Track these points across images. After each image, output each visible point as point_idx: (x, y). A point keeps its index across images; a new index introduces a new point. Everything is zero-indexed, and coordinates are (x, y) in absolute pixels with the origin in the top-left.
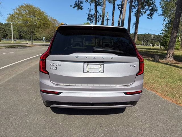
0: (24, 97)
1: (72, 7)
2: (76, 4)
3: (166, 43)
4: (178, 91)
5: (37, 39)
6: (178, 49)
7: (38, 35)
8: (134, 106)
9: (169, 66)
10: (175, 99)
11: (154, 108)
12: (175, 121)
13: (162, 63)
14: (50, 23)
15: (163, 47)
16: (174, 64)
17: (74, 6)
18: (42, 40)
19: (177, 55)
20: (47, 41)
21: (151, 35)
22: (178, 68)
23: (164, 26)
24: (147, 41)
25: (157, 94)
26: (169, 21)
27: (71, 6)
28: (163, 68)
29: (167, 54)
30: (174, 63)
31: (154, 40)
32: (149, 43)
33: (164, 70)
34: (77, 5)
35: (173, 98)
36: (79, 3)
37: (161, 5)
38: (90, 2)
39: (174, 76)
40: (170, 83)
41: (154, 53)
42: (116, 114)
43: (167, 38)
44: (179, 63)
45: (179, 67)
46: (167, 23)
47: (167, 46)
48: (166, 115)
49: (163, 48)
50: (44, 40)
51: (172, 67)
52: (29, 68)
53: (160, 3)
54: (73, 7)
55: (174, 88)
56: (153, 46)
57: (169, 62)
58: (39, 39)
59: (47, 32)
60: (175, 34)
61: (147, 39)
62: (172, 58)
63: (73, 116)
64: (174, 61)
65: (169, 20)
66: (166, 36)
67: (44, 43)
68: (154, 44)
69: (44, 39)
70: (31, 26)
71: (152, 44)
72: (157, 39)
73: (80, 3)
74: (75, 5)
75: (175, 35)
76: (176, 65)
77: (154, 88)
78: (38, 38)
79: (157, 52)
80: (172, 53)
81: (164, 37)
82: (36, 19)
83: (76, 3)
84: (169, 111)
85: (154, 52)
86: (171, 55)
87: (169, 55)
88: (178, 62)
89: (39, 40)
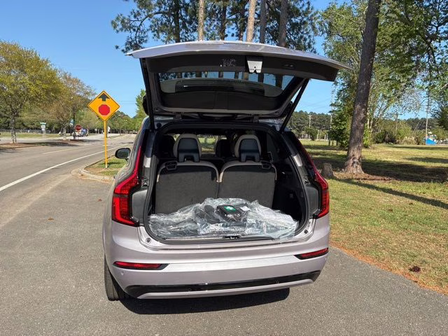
0: (44, 282)
1: (119, 50)
2: (130, 43)
3: (341, 132)
4: (384, 242)
5: (22, 127)
6: (366, 147)
7: (25, 116)
8: (314, 281)
9: (355, 186)
10: (383, 260)
11: (346, 283)
12: (393, 306)
13: (340, 180)
14: (62, 89)
15: (335, 142)
16: (365, 182)
17: (124, 48)
18: (38, 129)
19: (367, 158)
20: (52, 132)
21: (306, 114)
22: (375, 191)
23: (336, 95)
24: (299, 127)
25: (345, 252)
26: (343, 84)
27: (117, 47)
28: (344, 191)
29: (347, 158)
30: (365, 179)
31: (313, 125)
32: (303, 133)
33: (348, 196)
34: (131, 46)
35: (378, 257)
36: (137, 40)
37: (326, 50)
38: (165, 39)
39: (371, 209)
40: (365, 225)
41: (319, 156)
42: (272, 302)
43: (343, 123)
44: (374, 177)
45: (377, 188)
46: (341, 88)
47: (344, 139)
48: (373, 295)
49: (335, 144)
50: (43, 130)
51: (362, 189)
52: (29, 208)
53: (324, 46)
54: (123, 50)
55: (376, 236)
56: (313, 139)
57: (354, 177)
58: (29, 126)
59: (53, 111)
60: (362, 115)
61: (297, 123)
62: (359, 167)
63: (181, 315)
64: (363, 175)
65: (343, 82)
66: (341, 117)
67: (45, 138)
68: (314, 134)
69: (43, 128)
70: (11, 95)
71: (311, 134)
72: (319, 123)
73: (140, 42)
74: (126, 45)
75: (362, 117)
76: (370, 182)
77: (336, 240)
78: (26, 124)
79: (324, 154)
80: (357, 157)
81: (337, 120)
82: (27, 77)
83: (130, 40)
84: (377, 286)
85: (317, 154)
86: (355, 160)
87: (351, 161)
88: (371, 177)
89: (28, 129)
